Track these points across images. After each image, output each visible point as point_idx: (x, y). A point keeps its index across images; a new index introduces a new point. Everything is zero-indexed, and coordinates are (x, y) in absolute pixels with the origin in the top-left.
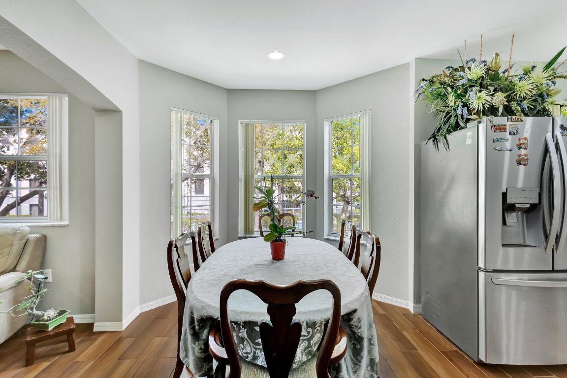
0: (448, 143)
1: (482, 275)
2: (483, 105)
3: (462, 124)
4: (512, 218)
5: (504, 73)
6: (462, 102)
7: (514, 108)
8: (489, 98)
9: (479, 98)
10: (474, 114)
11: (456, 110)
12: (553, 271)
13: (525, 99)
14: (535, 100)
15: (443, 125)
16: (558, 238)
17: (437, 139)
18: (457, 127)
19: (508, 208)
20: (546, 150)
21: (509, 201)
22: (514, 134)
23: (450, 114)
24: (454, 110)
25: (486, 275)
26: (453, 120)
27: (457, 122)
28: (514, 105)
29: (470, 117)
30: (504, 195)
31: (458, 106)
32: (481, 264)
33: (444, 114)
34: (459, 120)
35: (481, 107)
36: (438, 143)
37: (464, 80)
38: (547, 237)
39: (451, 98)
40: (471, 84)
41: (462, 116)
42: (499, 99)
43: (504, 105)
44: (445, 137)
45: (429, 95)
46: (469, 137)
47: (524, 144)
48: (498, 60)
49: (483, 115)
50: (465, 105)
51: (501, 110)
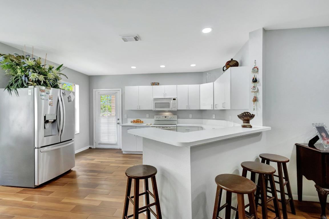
0: (17, 92)
1: (36, 150)
2: (35, 79)
3: (25, 85)
4: (48, 125)
5: (43, 66)
6: (24, 74)
7: (47, 83)
8: (37, 77)
9: (33, 75)
10: (31, 81)
11: (21, 78)
12: (61, 142)
13: (51, 79)
14: (54, 81)
15: (14, 83)
16: (62, 131)
17: (10, 90)
18: (22, 86)
19: (46, 122)
20: (58, 101)
21: (47, 119)
22: (48, 94)
23: (18, 78)
24: (21, 77)
25: (38, 150)
26: (20, 81)
27: (22, 83)
28: (47, 81)
29: (29, 82)
30: (45, 117)
31: (23, 76)
32: (36, 146)
33: (14, 77)
34: (23, 83)
35: (34, 80)
36: (11, 91)
37: (26, 64)
38: (59, 131)
39: (19, 71)
40: (29, 67)
41: (25, 81)
42: (41, 78)
43: (44, 81)
44: (16, 89)
45: (6, 66)
46: (30, 92)
47: (52, 98)
48: (40, 60)
49: (35, 83)
50: (26, 76)
51: (42, 82)
